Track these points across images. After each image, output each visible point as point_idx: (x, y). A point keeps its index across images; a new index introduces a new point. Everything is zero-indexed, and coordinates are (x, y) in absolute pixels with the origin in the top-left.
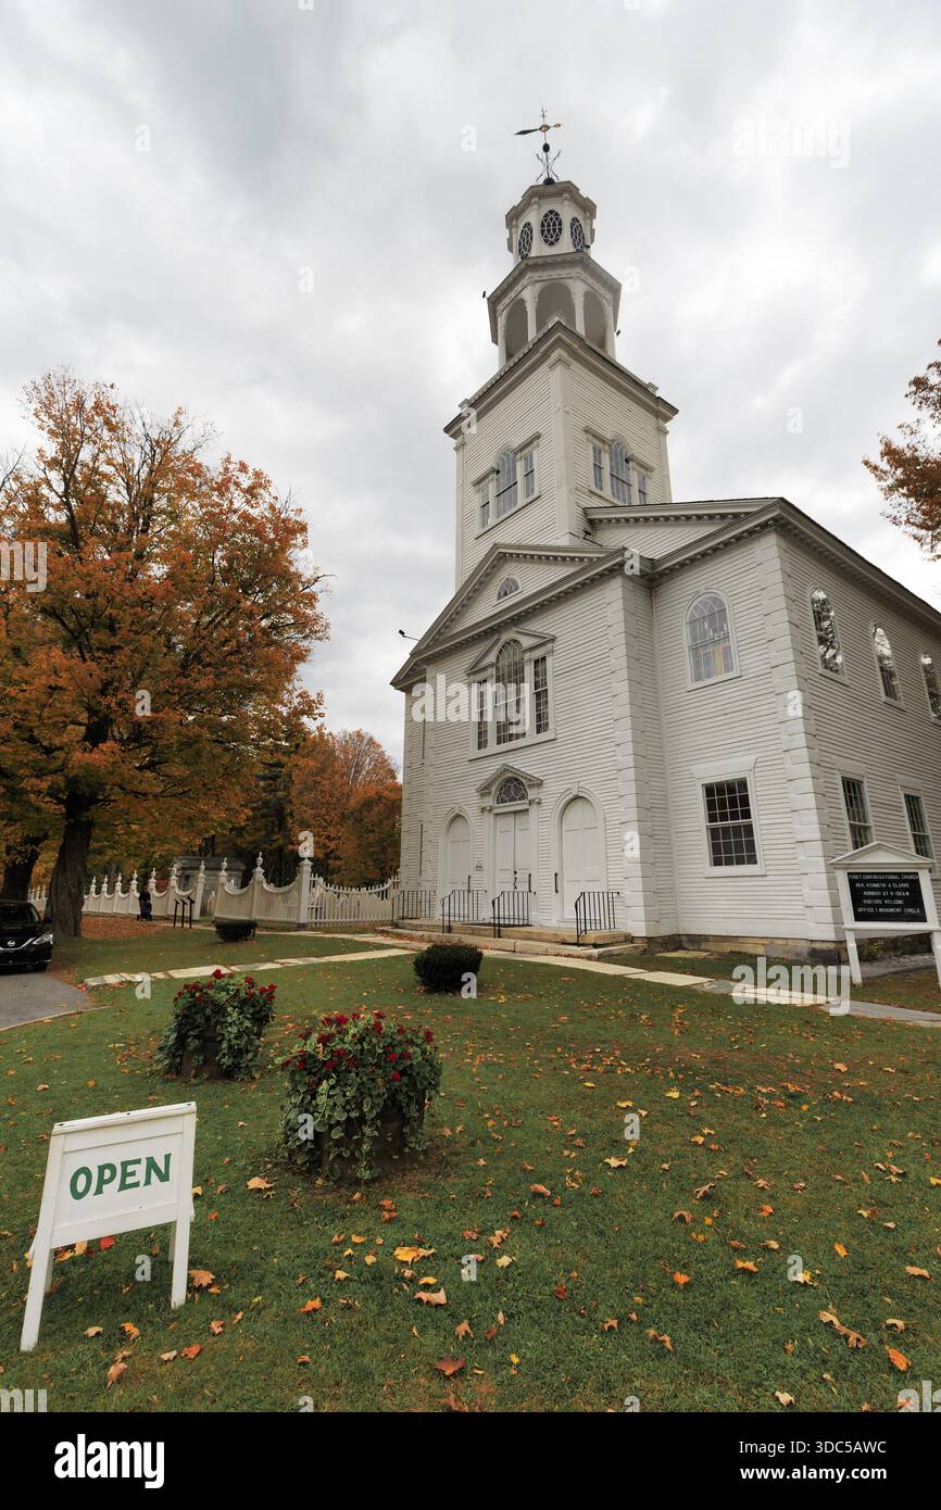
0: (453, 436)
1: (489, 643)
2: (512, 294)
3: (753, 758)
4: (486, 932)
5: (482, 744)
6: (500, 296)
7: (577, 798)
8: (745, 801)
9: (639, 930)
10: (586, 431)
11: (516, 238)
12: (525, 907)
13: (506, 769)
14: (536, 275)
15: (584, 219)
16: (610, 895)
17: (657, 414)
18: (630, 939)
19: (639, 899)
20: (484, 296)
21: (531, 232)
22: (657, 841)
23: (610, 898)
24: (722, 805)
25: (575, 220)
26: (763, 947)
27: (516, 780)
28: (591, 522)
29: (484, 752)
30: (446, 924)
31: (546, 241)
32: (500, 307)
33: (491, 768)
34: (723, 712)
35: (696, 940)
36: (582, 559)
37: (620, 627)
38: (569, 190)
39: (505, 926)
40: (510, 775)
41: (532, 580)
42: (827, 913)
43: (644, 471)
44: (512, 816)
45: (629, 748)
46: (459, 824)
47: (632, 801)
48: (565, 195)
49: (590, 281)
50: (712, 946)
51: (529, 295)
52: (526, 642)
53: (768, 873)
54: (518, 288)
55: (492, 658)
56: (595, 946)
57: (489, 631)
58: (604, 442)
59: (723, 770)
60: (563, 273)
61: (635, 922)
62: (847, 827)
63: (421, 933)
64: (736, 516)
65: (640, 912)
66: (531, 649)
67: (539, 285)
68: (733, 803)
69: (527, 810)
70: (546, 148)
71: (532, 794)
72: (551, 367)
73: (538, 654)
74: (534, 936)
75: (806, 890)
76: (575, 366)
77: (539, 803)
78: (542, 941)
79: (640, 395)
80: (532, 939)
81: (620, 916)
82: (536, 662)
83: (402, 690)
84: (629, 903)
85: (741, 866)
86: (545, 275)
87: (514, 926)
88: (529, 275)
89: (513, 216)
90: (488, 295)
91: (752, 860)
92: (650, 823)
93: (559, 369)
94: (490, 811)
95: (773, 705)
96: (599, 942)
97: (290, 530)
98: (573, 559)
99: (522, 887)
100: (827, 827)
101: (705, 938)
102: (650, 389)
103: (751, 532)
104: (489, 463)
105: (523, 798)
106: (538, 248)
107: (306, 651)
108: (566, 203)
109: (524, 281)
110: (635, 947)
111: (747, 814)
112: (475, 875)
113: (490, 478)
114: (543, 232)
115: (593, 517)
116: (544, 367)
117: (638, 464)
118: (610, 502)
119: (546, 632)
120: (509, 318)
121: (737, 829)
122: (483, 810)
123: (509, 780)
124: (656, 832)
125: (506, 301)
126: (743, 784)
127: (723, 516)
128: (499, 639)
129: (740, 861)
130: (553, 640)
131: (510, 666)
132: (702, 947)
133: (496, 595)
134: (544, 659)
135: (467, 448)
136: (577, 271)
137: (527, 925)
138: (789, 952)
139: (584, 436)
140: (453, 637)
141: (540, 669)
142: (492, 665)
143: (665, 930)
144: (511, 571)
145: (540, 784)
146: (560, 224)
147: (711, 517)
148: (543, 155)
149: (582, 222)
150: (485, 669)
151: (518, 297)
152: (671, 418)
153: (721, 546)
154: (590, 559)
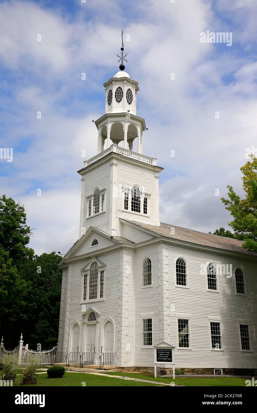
5: (85, 299)
12: (92, 358)
20: (93, 121)
31: (117, 100)
39: (84, 364)
55: (89, 268)
66: (100, 268)
69: (96, 324)
73: (102, 270)
81: (115, 361)
96: (106, 368)
99: (93, 351)
105: (95, 320)
128: (91, 261)
134: (103, 271)
140: (76, 257)
146: (122, 93)
149: (132, 90)
150: (87, 271)
151: (105, 125)
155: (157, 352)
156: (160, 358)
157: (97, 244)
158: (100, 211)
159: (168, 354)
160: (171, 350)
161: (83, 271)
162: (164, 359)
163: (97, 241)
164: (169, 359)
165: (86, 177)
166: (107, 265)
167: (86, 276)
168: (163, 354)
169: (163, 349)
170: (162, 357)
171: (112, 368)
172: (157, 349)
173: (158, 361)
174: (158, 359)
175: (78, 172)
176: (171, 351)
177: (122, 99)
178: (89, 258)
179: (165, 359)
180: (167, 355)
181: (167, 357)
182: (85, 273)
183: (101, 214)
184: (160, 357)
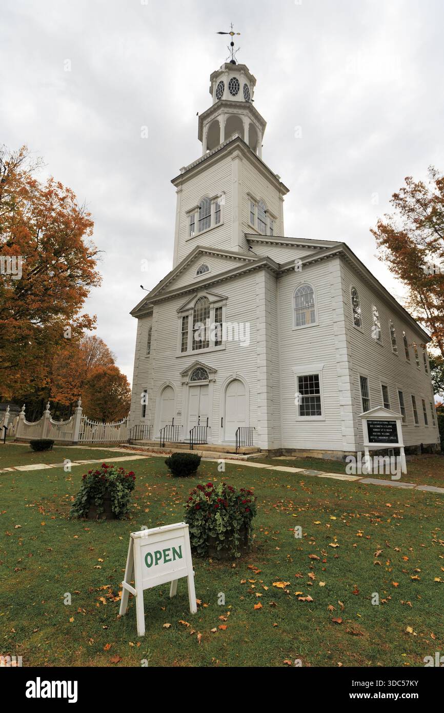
0: (176, 185)
1: (191, 296)
2: (212, 117)
3: (323, 365)
4: (184, 447)
5: (184, 349)
6: (206, 116)
7: (235, 380)
8: (317, 385)
9: (265, 446)
10: (248, 194)
11: (215, 88)
13: (197, 363)
14: (226, 110)
15: (250, 85)
16: (251, 429)
17: (280, 191)
18: (260, 451)
19: (265, 431)
21: (224, 86)
22: (275, 403)
23: (250, 431)
24: (306, 386)
25: (246, 85)
26: (322, 455)
27: (202, 369)
28: (248, 241)
29: (184, 354)
30: (162, 443)
31: (231, 93)
32: (205, 122)
33: (188, 363)
34: (309, 342)
35: (290, 451)
36: (245, 260)
37: (263, 296)
38: (243, 69)
40: (198, 366)
41: (217, 268)
42: (352, 439)
43: (273, 219)
44: (199, 388)
45: (264, 357)
46: (168, 391)
47: (264, 382)
48: (242, 71)
49: (252, 118)
50: (297, 454)
51: (222, 119)
52: (212, 299)
53: (326, 420)
54: (216, 114)
55: (192, 305)
56: (244, 454)
57: (191, 291)
58: (255, 201)
59: (308, 370)
60: (240, 111)
61: (262, 442)
62: (361, 399)
63: (147, 447)
64: (321, 248)
65: (266, 438)
66: (215, 302)
67: (227, 115)
68: (311, 386)
70: (232, 44)
71: (211, 377)
72: (233, 159)
74: (212, 449)
75: (343, 428)
76: (245, 161)
77: (214, 382)
78: (216, 451)
79: (274, 181)
80: (210, 451)
81: (255, 439)
82: (217, 309)
83: (136, 317)
84: (260, 433)
85: (314, 416)
86: (231, 110)
87: (199, 444)
88: (222, 109)
89: (215, 76)
90: (199, 114)
91: (320, 414)
92: (272, 394)
93: (237, 161)
94: (187, 384)
95: (333, 340)
97: (83, 224)
98: (240, 259)
99: (203, 424)
100: (354, 398)
101: (294, 450)
102: (277, 178)
103: (328, 257)
104: (196, 203)
106: (227, 96)
107: (87, 292)
108: (242, 75)
109: (220, 111)
110: (263, 455)
111: (318, 392)
112: (176, 418)
113: (196, 210)
114: (230, 87)
115: (249, 239)
116: (229, 158)
117: (270, 214)
118: (257, 232)
119: (223, 294)
120: (210, 128)
121: (312, 398)
122: (183, 384)
123: (198, 369)
124: (274, 399)
125: (209, 119)
126: (316, 377)
127: (315, 247)
128: (196, 296)
129: (313, 414)
130: (227, 299)
131: (201, 310)
132: (292, 455)
133: (196, 272)
135: (184, 193)
136: (246, 112)
137: (206, 444)
138: (334, 457)
139: (247, 197)
141: (218, 313)
142: (192, 309)
143: (276, 447)
144: (205, 261)
145: (216, 372)
146: (239, 85)
147: (309, 247)
148: (230, 47)
150: (188, 310)
151: (215, 119)
152: (286, 194)
153: (313, 262)
154: (249, 260)
155: (369, 425)
156: (375, 436)
157: (208, 270)
158: (213, 225)
159: (390, 428)
160: (395, 421)
161: (181, 311)
162: (382, 438)
163: (207, 267)
164: (392, 438)
165: (185, 186)
166: (229, 297)
167: (185, 318)
168: (379, 430)
169: (379, 421)
170: (379, 434)
171: (252, 451)
172: (368, 421)
173: (371, 441)
174: (371, 437)
175: (173, 181)
176: (396, 425)
177: (239, 92)
178: (194, 291)
179: (384, 438)
180: (388, 430)
181: (388, 434)
182: (184, 314)
183: (214, 229)
184: (375, 434)
